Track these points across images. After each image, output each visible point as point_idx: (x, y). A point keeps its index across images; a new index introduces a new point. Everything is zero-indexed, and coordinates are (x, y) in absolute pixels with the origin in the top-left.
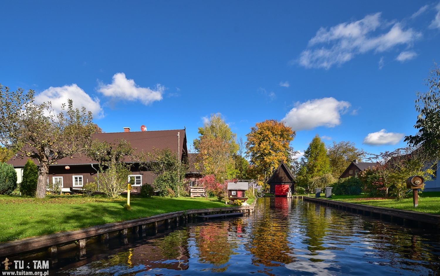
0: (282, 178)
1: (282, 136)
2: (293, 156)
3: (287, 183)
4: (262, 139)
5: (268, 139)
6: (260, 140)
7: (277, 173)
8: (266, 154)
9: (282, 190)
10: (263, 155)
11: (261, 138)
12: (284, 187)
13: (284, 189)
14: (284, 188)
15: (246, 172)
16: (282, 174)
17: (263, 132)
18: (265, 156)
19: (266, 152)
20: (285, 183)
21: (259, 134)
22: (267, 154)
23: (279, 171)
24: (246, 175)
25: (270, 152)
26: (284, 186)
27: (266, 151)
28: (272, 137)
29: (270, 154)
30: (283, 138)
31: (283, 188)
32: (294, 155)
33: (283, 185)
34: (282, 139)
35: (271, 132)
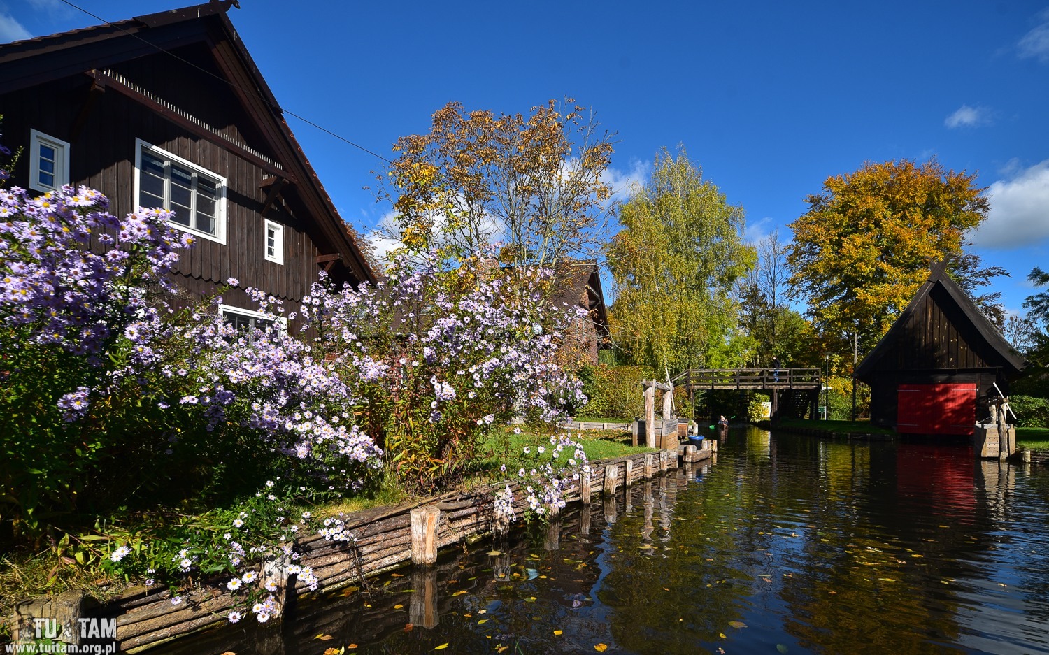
0: (934, 347)
1: (930, 207)
2: (980, 287)
3: (962, 377)
4: (848, 226)
5: (872, 226)
6: (841, 230)
7: (910, 324)
8: (863, 277)
9: (939, 408)
10: (852, 282)
11: (844, 224)
12: (950, 396)
13: (951, 405)
14: (947, 400)
15: (790, 346)
16: (936, 331)
17: (852, 204)
18: (859, 285)
19: (865, 269)
20: (953, 373)
21: (836, 210)
22: (866, 279)
23: (916, 318)
24: (789, 356)
25: (881, 272)
26: (946, 391)
27: (863, 267)
28: (888, 216)
29: (879, 277)
30: (938, 218)
31: (942, 399)
32: (983, 283)
33: (942, 386)
34: (931, 221)
35: (886, 198)
